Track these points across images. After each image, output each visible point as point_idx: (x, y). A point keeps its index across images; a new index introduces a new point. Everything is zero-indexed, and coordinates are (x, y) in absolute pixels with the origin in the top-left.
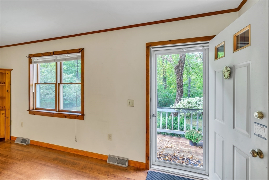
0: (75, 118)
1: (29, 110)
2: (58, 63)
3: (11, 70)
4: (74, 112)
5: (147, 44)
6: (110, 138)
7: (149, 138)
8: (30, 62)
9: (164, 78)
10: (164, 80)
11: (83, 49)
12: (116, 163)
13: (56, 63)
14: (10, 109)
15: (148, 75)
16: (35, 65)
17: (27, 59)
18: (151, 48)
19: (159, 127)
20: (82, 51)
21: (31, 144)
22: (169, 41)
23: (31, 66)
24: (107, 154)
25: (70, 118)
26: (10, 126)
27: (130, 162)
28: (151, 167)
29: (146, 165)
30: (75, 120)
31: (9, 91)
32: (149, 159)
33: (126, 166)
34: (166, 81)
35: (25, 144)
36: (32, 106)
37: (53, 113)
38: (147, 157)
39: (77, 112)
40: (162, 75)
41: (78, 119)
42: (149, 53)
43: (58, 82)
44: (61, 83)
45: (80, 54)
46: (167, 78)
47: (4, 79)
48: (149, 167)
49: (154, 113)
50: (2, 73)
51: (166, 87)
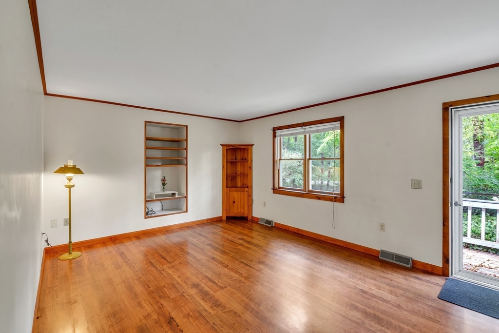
0: (332, 201)
1: (274, 189)
2: (308, 135)
3: (252, 145)
4: (332, 194)
5: (444, 104)
6: (382, 229)
7: (448, 234)
8: (274, 136)
9: (477, 140)
10: (475, 147)
11: (343, 117)
12: (393, 260)
13: (305, 136)
14: (252, 187)
15: (446, 146)
16: (279, 138)
17: (272, 132)
18: (451, 109)
19: (465, 235)
20: (341, 119)
21: (275, 227)
22: (487, 97)
23: (276, 139)
24: (379, 249)
25: (325, 200)
26: (252, 205)
27: (414, 262)
28: (452, 275)
29: (443, 270)
30: (332, 203)
31: (251, 168)
32: (448, 263)
33: (409, 266)
34: (482, 148)
35: (270, 226)
36: (276, 186)
37: (303, 193)
38: (446, 260)
39: (335, 194)
40: (470, 135)
41: (335, 201)
42: (448, 116)
43: (308, 157)
44: (310, 159)
45: (338, 124)
46: (486, 141)
47: (246, 155)
48: (448, 274)
49: (457, 200)
50: (244, 149)
51: (484, 163)
